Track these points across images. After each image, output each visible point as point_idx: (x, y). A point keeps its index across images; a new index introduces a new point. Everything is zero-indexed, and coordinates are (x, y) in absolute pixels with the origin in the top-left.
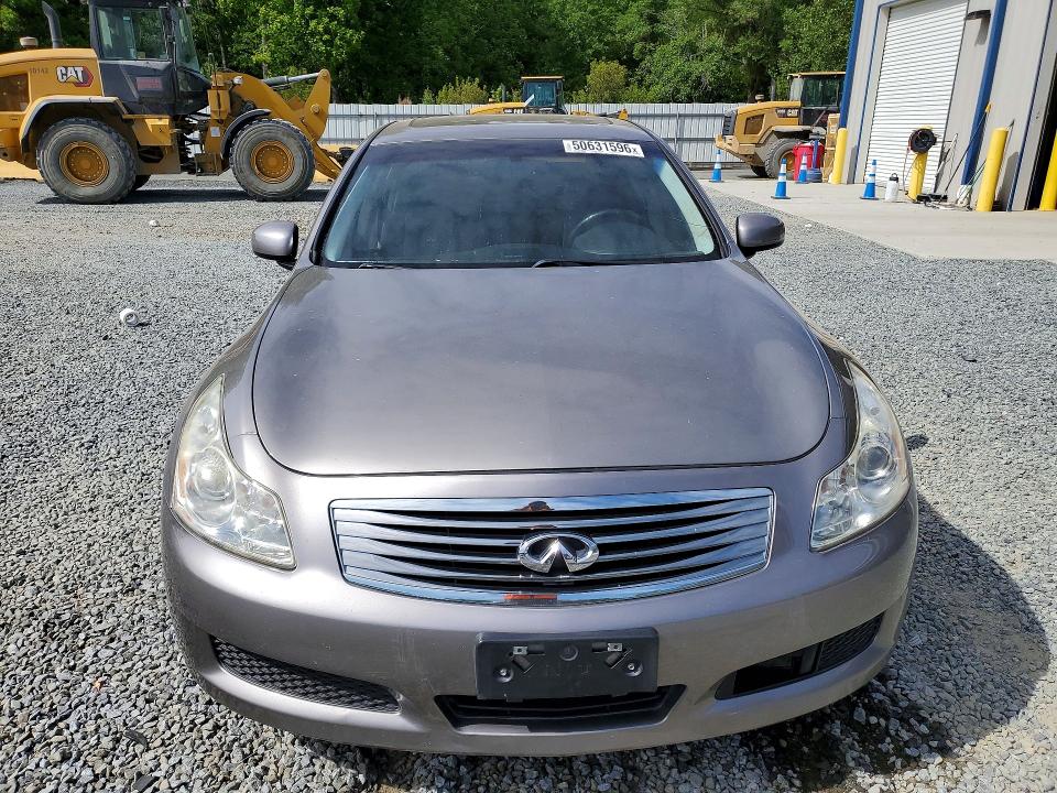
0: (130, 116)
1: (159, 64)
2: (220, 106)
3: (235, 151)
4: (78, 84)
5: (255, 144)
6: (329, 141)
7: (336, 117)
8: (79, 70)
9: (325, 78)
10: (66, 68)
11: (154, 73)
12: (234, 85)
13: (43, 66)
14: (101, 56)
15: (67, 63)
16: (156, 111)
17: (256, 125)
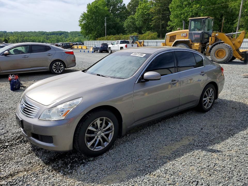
0: (192, 43)
1: (200, 32)
2: (211, 41)
3: (212, 51)
4: (184, 37)
5: (217, 49)
6: (243, 48)
7: (246, 42)
8: (185, 34)
9: (243, 33)
10: (183, 34)
11: (199, 34)
12: (216, 36)
13: (179, 34)
14: (190, 31)
15: (183, 33)
16: (197, 42)
17: (218, 45)
